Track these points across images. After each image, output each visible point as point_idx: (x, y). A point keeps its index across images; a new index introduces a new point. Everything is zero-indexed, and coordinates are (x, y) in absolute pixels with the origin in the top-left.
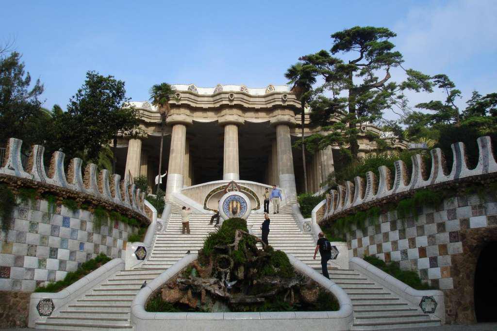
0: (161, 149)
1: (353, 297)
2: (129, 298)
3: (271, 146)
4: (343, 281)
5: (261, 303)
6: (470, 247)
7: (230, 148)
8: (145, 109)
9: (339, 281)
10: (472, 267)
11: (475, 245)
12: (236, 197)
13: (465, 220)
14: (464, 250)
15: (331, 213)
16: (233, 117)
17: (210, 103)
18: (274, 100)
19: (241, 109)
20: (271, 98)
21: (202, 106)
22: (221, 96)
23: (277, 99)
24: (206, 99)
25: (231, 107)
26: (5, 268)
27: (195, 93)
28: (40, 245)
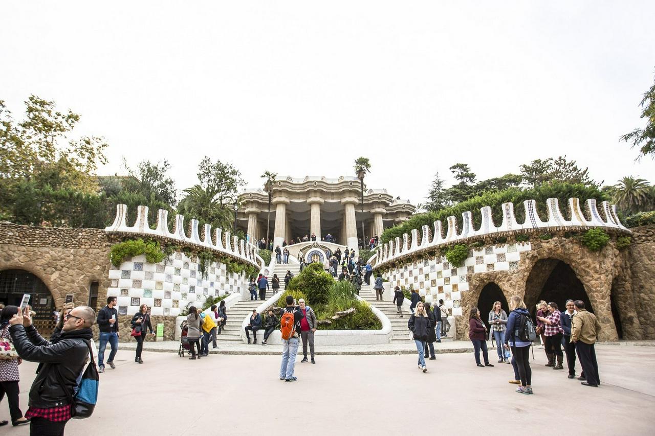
0: (269, 220)
1: (392, 320)
2: (243, 316)
3: (342, 219)
4: (386, 309)
5: (330, 324)
6: (474, 286)
7: (315, 220)
8: (259, 193)
9: (383, 309)
10: (476, 301)
11: (478, 285)
12: (317, 252)
13: (470, 267)
14: (470, 288)
15: (380, 263)
16: (317, 199)
17: (301, 188)
18: (344, 186)
19: (322, 193)
20: (341, 185)
21: (296, 191)
22: (309, 184)
23: (346, 186)
24: (298, 186)
25: (315, 191)
26: (157, 300)
27: (291, 182)
28: (183, 284)
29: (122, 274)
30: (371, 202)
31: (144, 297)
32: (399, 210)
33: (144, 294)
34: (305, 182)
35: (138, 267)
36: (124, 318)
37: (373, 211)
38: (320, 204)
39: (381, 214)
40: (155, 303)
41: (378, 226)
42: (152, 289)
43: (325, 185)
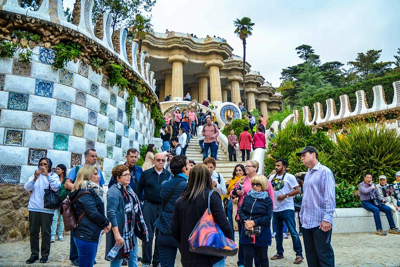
16: (181, 56)
17: (164, 44)
18: (212, 47)
19: (187, 51)
20: (209, 45)
21: (158, 46)
22: (175, 40)
23: (214, 47)
24: (161, 41)
25: (180, 49)
26: (77, 155)
27: (154, 35)
28: (109, 130)
29: (10, 99)
30: (230, 68)
31: (54, 149)
32: (251, 81)
33: (55, 143)
34: (168, 38)
35: (43, 88)
36: (13, 191)
37: (231, 78)
38: (183, 62)
39: (239, 81)
40: (72, 161)
41: (236, 93)
42: (68, 135)
43: (191, 43)
